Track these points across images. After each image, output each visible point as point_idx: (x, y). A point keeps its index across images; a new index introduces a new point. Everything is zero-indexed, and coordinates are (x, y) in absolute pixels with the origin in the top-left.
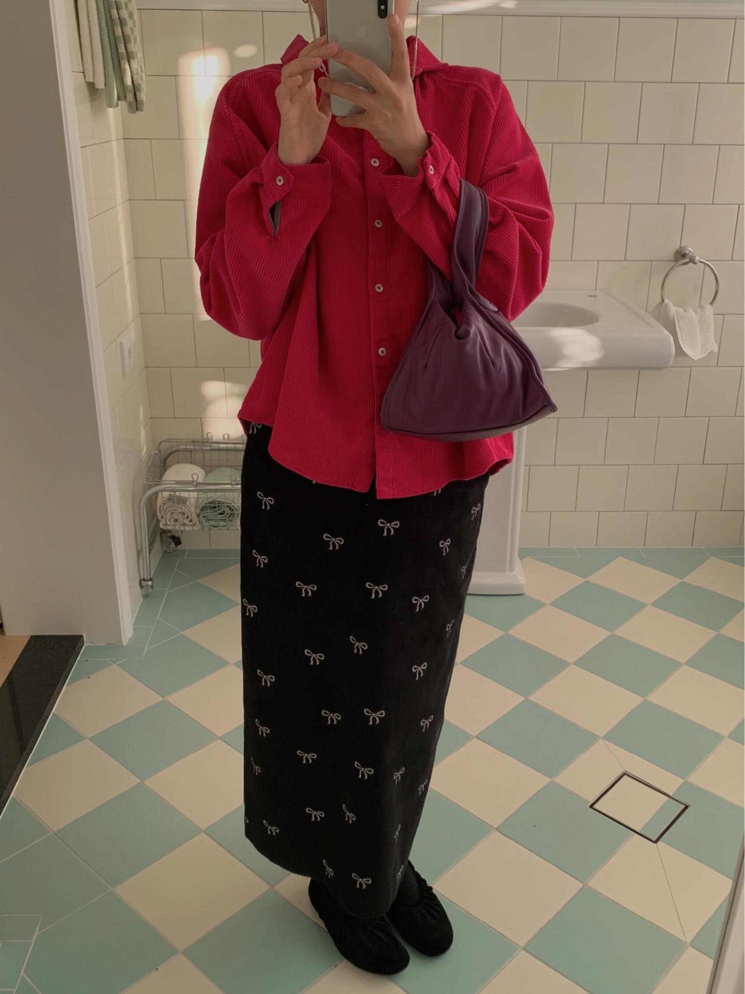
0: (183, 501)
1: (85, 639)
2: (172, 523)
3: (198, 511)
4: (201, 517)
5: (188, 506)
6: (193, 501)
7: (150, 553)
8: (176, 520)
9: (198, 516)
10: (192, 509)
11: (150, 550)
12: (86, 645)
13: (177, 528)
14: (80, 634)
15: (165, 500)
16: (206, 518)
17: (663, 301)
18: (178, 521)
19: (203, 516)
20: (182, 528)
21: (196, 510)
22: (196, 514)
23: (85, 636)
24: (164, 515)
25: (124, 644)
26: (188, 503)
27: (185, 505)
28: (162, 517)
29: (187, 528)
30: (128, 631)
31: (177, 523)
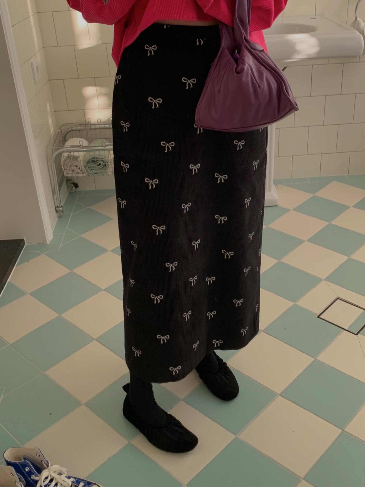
0: (76, 158)
1: (25, 241)
2: (71, 172)
3: (85, 164)
4: (87, 168)
5: (79, 161)
6: (81, 158)
7: (59, 191)
8: (73, 171)
9: (85, 167)
10: (81, 163)
11: (60, 190)
12: (26, 244)
13: (74, 175)
14: (22, 238)
15: (66, 159)
16: (90, 168)
17: (356, 19)
18: (74, 171)
19: (88, 167)
20: (77, 175)
21: (84, 164)
22: (84, 166)
23: (25, 239)
24: (66, 168)
25: (48, 243)
26: (79, 160)
27: (77, 161)
28: (65, 169)
29: (80, 175)
30: (49, 236)
31: (73, 172)
